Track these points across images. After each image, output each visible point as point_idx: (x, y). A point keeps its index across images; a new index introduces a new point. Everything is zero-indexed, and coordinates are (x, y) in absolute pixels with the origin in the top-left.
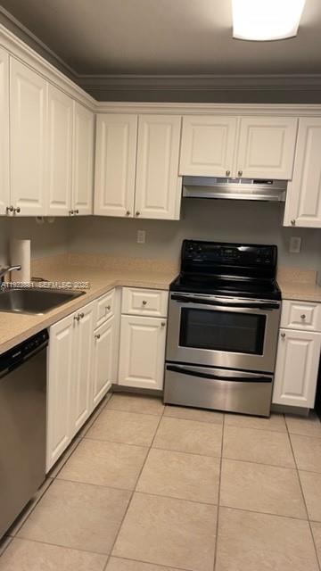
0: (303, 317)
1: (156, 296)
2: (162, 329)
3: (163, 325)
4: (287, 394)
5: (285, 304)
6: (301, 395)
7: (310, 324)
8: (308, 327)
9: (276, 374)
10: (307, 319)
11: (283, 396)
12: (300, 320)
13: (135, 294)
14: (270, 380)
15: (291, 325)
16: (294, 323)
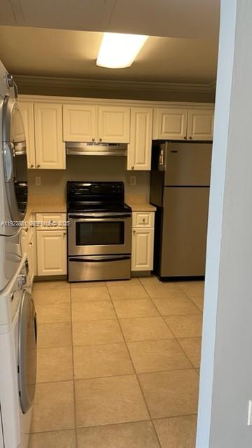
0: (144, 220)
1: (58, 217)
2: (64, 237)
3: (64, 234)
4: (139, 264)
5: (134, 214)
6: (146, 264)
7: (148, 224)
8: (147, 226)
9: (132, 255)
10: (146, 222)
11: (137, 266)
12: (142, 222)
13: (45, 217)
14: (129, 258)
15: (138, 226)
16: (140, 224)
